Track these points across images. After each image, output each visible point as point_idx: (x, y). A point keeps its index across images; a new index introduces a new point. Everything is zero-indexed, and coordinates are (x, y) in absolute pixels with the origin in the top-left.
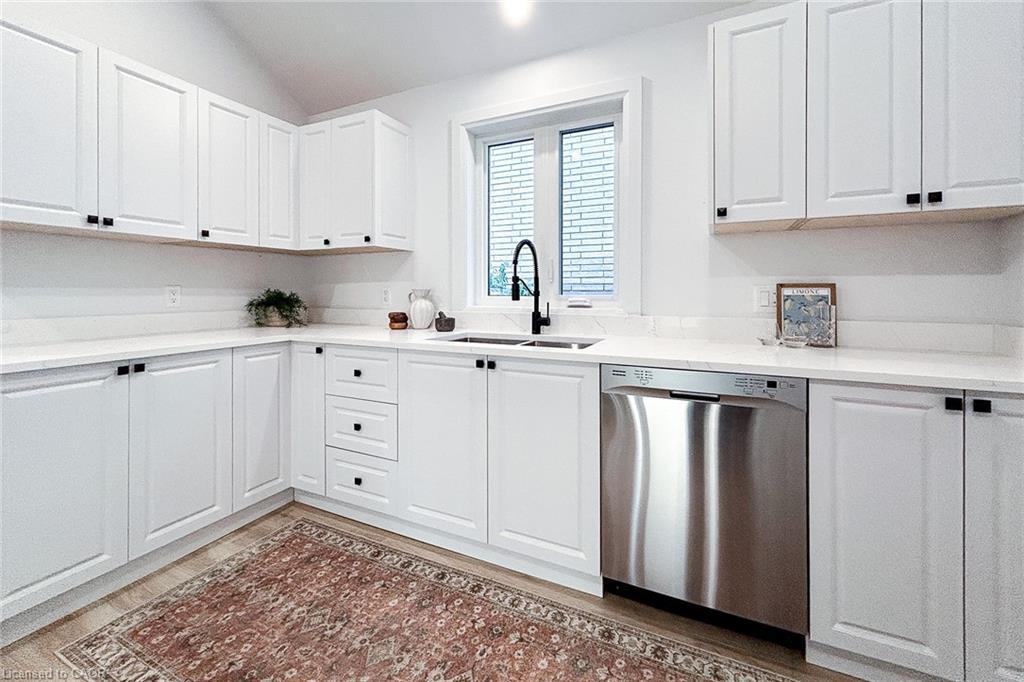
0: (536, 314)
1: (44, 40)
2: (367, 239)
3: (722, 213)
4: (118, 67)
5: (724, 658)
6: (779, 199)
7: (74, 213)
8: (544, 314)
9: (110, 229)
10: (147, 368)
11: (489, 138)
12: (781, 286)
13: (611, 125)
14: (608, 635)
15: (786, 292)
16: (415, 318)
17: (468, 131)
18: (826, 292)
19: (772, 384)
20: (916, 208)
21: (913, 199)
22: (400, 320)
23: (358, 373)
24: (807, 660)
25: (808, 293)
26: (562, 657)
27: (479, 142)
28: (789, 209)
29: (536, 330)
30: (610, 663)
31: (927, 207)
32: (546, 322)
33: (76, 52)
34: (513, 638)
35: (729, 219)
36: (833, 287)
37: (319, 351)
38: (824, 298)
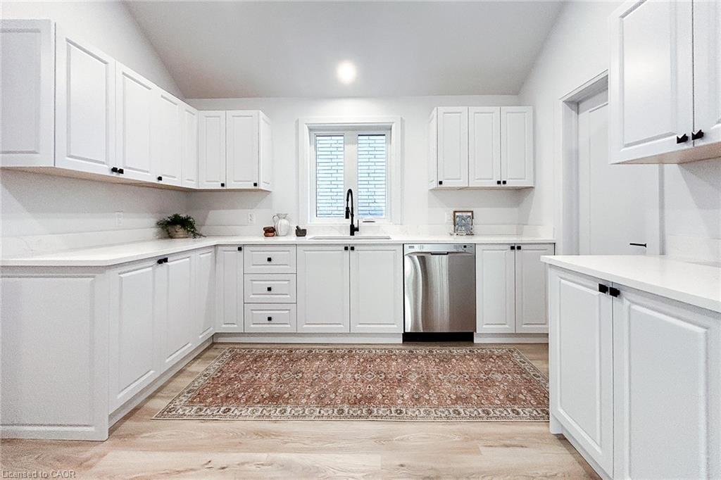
0: (352, 226)
1: (99, 59)
2: (255, 185)
3: (441, 183)
4: (124, 73)
5: (451, 348)
6: (460, 179)
7: (105, 166)
8: (356, 226)
9: (121, 176)
10: (169, 260)
11: (318, 132)
12: (455, 212)
13: (384, 135)
14: (411, 351)
15: (457, 214)
16: (280, 230)
17: (308, 127)
18: (470, 214)
19: (465, 247)
20: (499, 185)
21: (499, 183)
22: (270, 231)
23: (269, 260)
24: (475, 342)
25: (464, 214)
26: (399, 360)
27: (313, 133)
28: (462, 183)
29: (352, 234)
30: (417, 357)
31: (502, 185)
32: (357, 230)
33: (106, 63)
34: (378, 360)
35: (443, 186)
36: (472, 212)
37: (240, 249)
38: (469, 216)
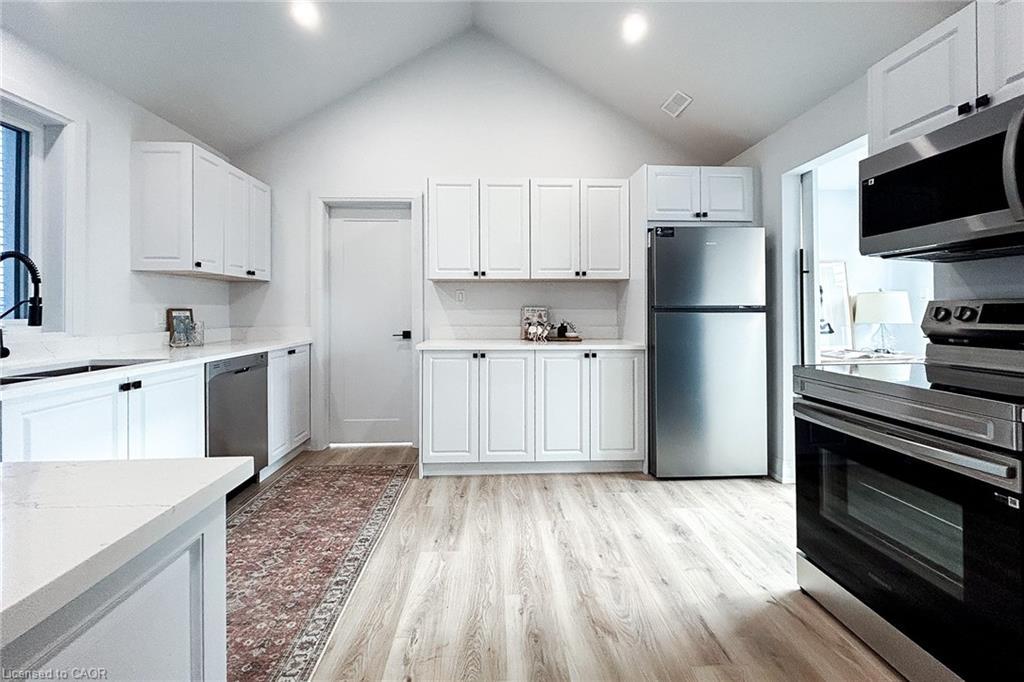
15: (174, 314)
18: (188, 314)
25: (182, 314)
36: (191, 310)
38: (188, 317)
